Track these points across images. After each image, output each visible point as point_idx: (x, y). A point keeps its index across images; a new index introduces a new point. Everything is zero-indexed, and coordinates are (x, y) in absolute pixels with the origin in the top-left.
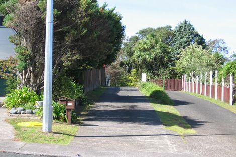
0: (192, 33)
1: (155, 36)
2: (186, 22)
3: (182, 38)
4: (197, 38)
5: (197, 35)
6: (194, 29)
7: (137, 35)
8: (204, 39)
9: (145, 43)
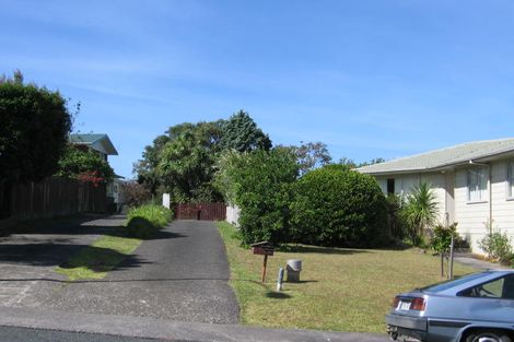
0: (251, 132)
1: (192, 136)
2: (242, 115)
3: (233, 139)
4: (259, 139)
5: (260, 134)
6: (254, 125)
7: (167, 135)
8: (270, 141)
9: (176, 147)
